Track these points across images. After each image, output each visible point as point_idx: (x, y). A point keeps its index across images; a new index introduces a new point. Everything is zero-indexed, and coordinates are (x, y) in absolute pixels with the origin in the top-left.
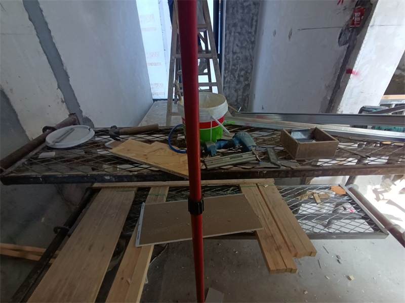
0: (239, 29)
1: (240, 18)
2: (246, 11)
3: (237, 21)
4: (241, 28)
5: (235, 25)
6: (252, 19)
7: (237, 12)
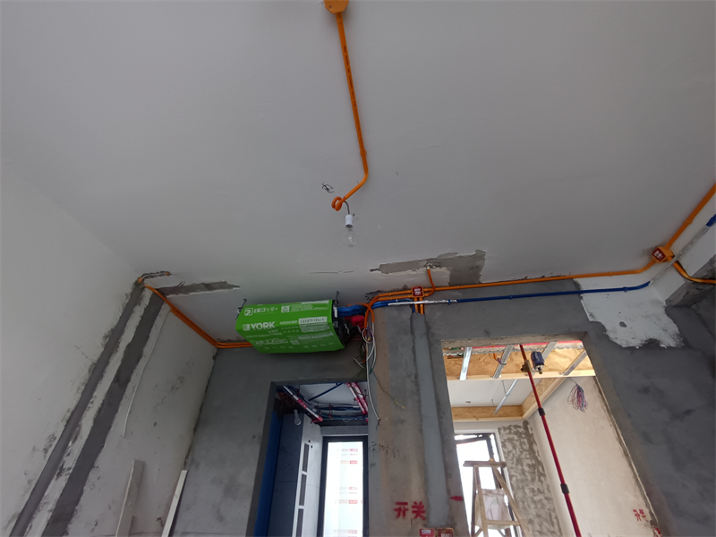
0: (538, 528)
1: (534, 513)
2: (539, 506)
3: (531, 517)
4: (540, 526)
5: (531, 522)
6: (550, 515)
7: (529, 506)
